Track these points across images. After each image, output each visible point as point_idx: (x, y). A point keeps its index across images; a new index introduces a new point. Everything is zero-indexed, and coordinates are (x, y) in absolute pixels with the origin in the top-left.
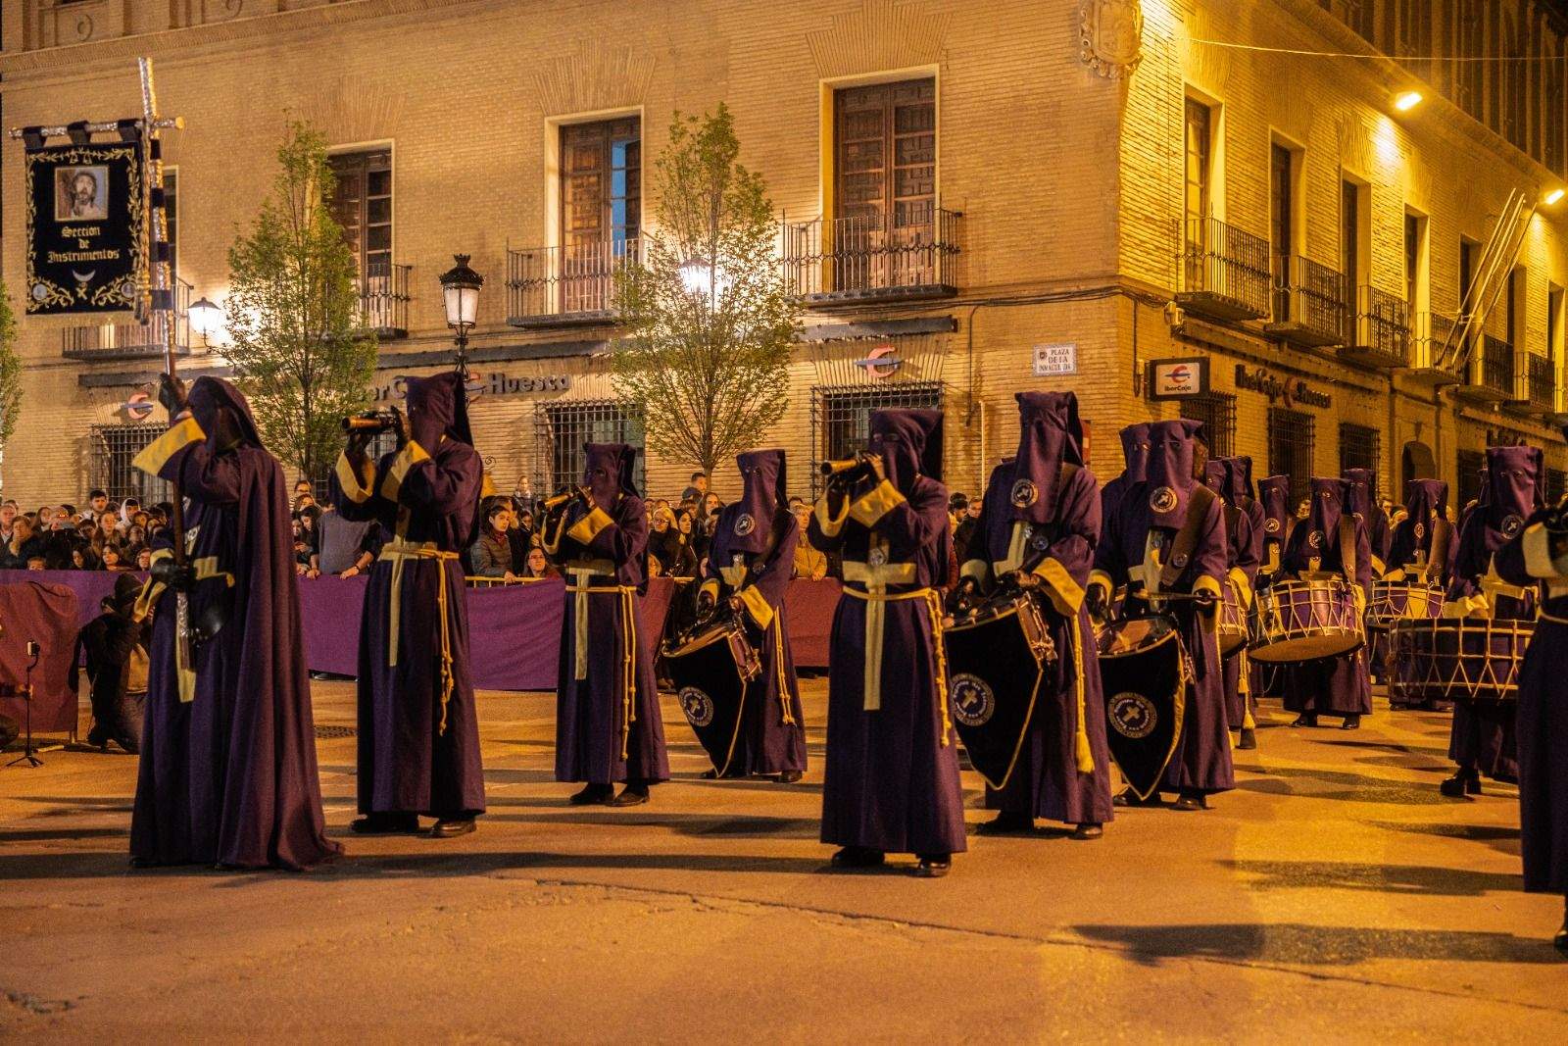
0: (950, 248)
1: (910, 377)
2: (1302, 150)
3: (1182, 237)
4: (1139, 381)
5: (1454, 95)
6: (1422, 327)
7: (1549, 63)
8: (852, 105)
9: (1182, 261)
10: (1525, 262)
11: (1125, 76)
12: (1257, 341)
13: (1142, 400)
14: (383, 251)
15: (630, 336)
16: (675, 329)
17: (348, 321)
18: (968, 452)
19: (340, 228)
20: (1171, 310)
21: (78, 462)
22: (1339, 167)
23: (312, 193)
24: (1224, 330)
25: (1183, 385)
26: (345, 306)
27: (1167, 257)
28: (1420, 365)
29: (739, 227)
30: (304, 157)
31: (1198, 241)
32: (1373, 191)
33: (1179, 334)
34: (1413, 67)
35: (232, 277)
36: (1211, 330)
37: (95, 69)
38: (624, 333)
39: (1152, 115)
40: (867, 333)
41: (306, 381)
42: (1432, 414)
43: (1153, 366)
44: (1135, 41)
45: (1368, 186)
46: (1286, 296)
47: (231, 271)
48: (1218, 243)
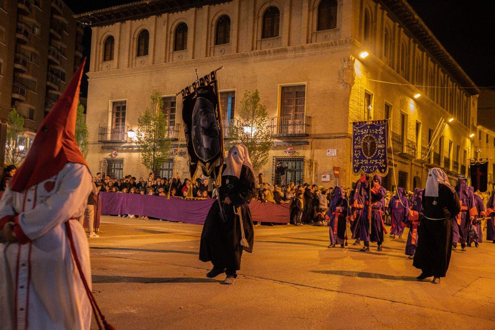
0: (308, 125)
1: (296, 155)
2: (391, 106)
5: (428, 94)
6: (419, 149)
7: (450, 89)
8: (286, 90)
10: (444, 135)
11: (351, 87)
14: (173, 120)
15: (231, 142)
16: (242, 141)
17: (164, 136)
18: (310, 173)
19: (164, 114)
21: (100, 166)
22: (401, 110)
23: (158, 106)
26: (164, 133)
28: (418, 158)
29: (259, 118)
30: (157, 98)
32: (408, 116)
34: (419, 88)
35: (138, 125)
37: (110, 76)
38: (230, 141)
39: (357, 96)
40: (287, 144)
41: (154, 150)
42: (421, 170)
44: (353, 79)
45: (407, 115)
47: (138, 123)
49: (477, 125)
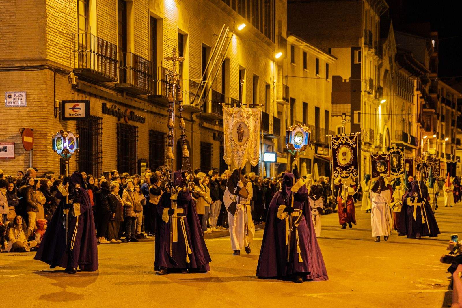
3: (77, 42)
4: (57, 111)
6: (185, 87)
9: (77, 54)
10: (229, 57)
12: (112, 92)
13: (58, 120)
20: (72, 77)
22: (149, 10)
24: (96, 86)
25: (77, 113)
27: (69, 51)
28: (184, 104)
31: (84, 43)
32: (164, 22)
33: (74, 88)
36: (90, 87)
42: (190, 125)
43: (63, 103)
45: (161, 19)
46: (125, 72)
48: (93, 46)
49: (288, 35)
